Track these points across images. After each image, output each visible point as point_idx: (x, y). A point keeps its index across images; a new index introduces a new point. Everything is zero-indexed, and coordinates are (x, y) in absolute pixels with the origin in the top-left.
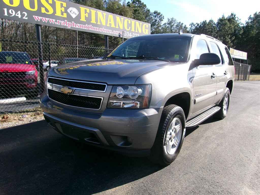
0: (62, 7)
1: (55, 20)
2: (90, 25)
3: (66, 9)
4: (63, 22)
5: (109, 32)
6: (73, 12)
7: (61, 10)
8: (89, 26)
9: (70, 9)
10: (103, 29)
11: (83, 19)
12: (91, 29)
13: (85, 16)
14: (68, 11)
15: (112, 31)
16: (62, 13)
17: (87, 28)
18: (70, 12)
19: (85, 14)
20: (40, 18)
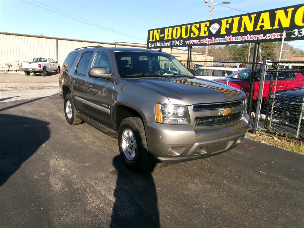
0: (206, 27)
1: (198, 40)
2: (230, 36)
3: (209, 27)
4: (204, 40)
5: (258, 38)
6: (214, 27)
7: (205, 30)
8: (228, 38)
9: (213, 25)
10: (248, 37)
11: (223, 32)
12: (231, 40)
13: (226, 27)
14: (210, 29)
15: (264, 36)
16: (205, 33)
17: (226, 41)
18: (212, 28)
19: (226, 25)
20: (189, 41)
